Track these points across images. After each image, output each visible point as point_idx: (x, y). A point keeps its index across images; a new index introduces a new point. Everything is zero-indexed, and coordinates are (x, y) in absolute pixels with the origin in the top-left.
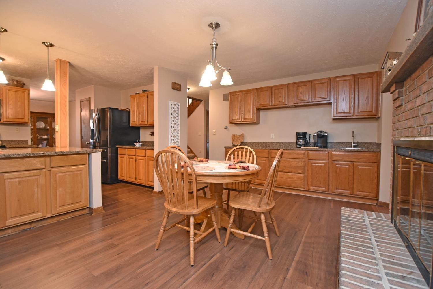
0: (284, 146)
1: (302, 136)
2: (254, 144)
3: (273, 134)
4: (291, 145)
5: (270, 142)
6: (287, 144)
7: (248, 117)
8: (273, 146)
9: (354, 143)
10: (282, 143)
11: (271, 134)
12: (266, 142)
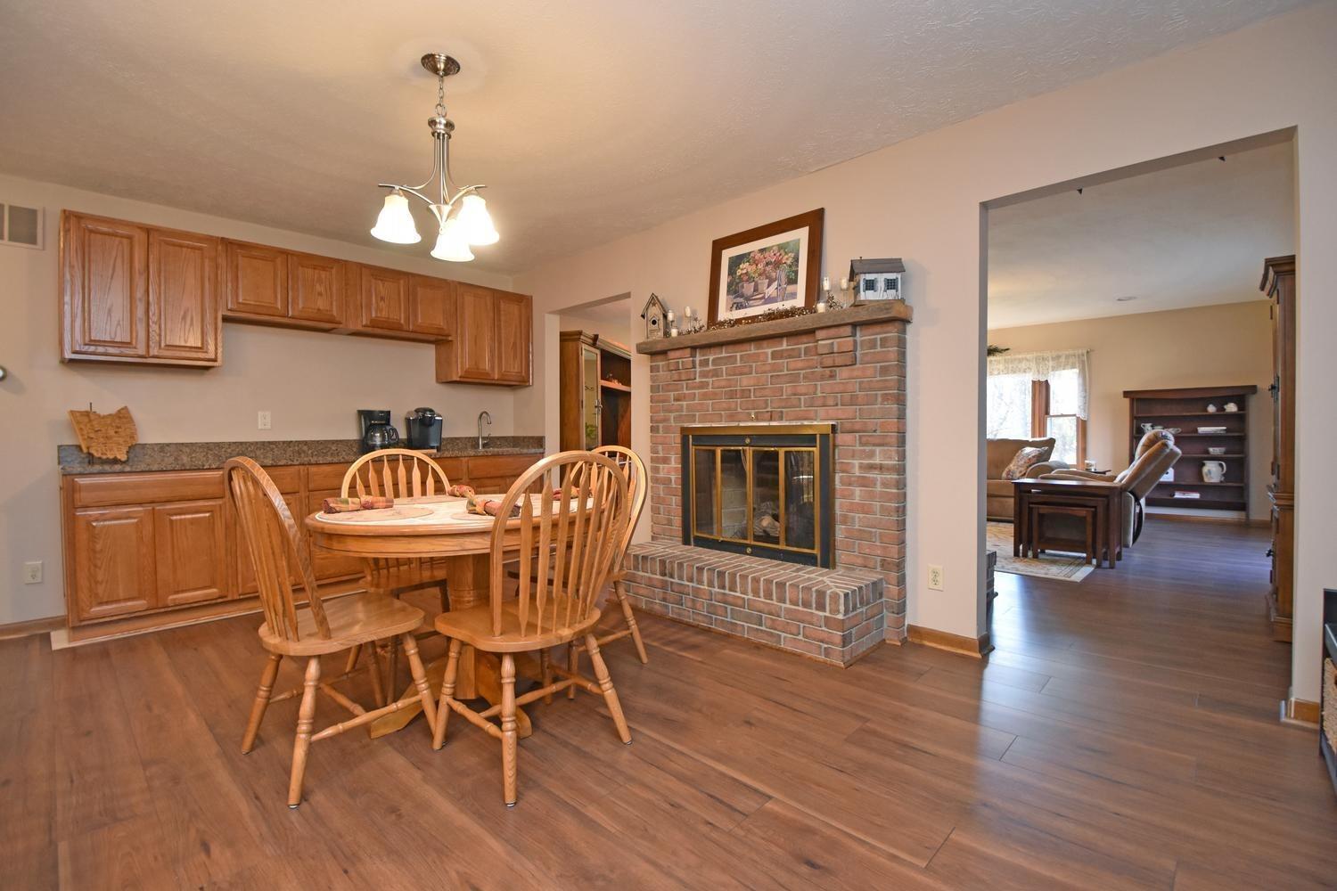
0: (310, 451)
1: (374, 421)
2: (185, 449)
3: (268, 414)
4: (334, 448)
5: (257, 443)
6: (321, 447)
7: (186, 342)
8: (270, 455)
9: (483, 438)
10: (306, 443)
11: (260, 414)
12: (241, 443)
